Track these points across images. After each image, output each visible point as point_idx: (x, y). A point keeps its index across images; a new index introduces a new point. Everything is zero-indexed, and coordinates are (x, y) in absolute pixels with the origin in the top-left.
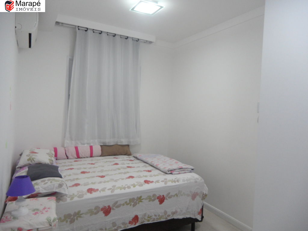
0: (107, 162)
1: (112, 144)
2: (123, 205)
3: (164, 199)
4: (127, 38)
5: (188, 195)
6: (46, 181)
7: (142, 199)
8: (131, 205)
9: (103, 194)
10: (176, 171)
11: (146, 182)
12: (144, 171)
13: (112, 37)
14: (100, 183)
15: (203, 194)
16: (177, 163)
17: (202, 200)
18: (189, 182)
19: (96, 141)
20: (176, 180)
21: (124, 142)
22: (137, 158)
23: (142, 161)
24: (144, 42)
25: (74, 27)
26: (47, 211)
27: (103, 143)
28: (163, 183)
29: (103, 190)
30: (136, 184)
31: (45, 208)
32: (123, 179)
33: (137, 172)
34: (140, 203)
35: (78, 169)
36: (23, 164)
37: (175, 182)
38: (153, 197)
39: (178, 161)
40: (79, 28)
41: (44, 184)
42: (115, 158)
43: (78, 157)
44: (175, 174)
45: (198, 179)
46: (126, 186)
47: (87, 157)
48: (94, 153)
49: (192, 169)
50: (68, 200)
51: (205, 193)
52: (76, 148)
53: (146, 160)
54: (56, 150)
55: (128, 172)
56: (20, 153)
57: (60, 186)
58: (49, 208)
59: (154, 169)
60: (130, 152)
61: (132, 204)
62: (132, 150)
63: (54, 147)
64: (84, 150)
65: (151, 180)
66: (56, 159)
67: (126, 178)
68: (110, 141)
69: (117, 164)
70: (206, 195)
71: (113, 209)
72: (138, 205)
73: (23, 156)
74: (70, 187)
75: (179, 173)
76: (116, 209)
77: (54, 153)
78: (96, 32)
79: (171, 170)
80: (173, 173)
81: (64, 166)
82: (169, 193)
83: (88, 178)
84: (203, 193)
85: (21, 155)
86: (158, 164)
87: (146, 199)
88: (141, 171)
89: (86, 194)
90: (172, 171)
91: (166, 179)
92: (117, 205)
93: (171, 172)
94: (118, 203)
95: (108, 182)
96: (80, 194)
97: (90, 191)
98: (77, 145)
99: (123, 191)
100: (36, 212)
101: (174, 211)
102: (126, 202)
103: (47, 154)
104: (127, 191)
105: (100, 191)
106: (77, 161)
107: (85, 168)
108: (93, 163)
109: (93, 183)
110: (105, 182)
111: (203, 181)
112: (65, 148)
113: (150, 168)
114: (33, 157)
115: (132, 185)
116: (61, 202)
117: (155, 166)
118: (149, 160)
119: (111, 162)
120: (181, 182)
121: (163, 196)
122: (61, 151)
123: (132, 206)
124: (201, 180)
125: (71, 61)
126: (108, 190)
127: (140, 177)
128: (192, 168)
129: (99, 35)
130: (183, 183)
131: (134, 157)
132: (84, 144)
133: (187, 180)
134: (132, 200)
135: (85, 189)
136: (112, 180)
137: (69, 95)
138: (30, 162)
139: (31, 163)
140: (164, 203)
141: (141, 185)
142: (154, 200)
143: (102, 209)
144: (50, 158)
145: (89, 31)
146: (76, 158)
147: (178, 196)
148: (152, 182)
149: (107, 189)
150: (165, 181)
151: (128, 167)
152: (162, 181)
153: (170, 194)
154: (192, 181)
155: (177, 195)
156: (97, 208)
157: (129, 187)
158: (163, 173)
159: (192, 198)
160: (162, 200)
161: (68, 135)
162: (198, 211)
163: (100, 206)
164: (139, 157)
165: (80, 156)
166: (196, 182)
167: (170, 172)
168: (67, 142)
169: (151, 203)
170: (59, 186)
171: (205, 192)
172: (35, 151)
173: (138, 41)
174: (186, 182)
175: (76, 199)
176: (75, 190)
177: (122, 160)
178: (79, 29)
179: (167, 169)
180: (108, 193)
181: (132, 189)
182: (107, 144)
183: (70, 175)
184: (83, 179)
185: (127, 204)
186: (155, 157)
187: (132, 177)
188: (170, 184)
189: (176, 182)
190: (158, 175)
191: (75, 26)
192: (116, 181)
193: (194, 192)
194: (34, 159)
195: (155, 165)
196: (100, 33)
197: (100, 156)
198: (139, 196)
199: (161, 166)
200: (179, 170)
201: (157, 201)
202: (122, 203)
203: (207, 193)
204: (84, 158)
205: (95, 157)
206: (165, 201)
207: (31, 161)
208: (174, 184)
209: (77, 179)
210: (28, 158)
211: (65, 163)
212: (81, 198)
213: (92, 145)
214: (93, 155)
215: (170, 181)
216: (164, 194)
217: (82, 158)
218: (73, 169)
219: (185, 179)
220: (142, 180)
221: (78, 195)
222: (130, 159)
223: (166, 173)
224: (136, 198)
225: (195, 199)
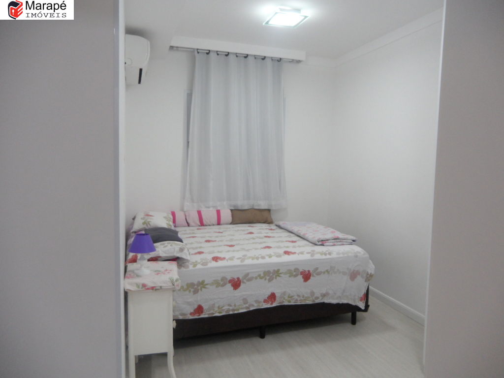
0: (238, 230)
1: (246, 208)
2: (256, 278)
3: (310, 276)
4: (264, 58)
5: (344, 273)
6: (166, 245)
7: (281, 273)
8: (265, 279)
9: (230, 263)
10: (329, 241)
11: (286, 253)
12: (286, 241)
13: (243, 58)
14: (229, 251)
15: (368, 274)
16: (334, 232)
17: (366, 281)
18: (346, 255)
19: (225, 203)
20: (327, 252)
21: (263, 205)
22: (279, 227)
23: (286, 230)
24: (290, 62)
25: (192, 50)
26: (169, 273)
27: (234, 206)
28: (309, 255)
29: (231, 259)
30: (273, 254)
31: (166, 270)
32: (256, 249)
33: (277, 242)
34: (278, 278)
35: (202, 237)
36: (138, 229)
37: (325, 254)
38: (295, 272)
39: (334, 230)
40: (199, 51)
41: (164, 247)
42: (250, 226)
43: (202, 224)
44: (328, 246)
45: (360, 253)
46: (260, 256)
47: (214, 225)
48: (223, 220)
49: (354, 241)
50: (191, 267)
51: (371, 274)
52: (199, 213)
53: (290, 229)
54: (173, 214)
55: (265, 242)
56: (133, 217)
57: (182, 250)
58: (171, 270)
59: (301, 239)
60: (272, 219)
61: (268, 278)
62: (274, 217)
63: (172, 211)
64: (209, 215)
65: (293, 251)
66: (175, 227)
67: (262, 248)
68: (243, 203)
69: (251, 233)
70: (371, 276)
71: (244, 282)
72: (274, 280)
73: (136, 220)
74: (192, 254)
75: (334, 245)
76: (247, 283)
77: (171, 217)
78: (221, 54)
79: (322, 241)
80: (325, 244)
81: (184, 234)
82: (317, 269)
83: (214, 247)
84: (368, 272)
85: (134, 219)
86: (307, 234)
87: (285, 273)
88: (282, 242)
89: (210, 262)
90: (324, 242)
91: (313, 251)
92: (248, 278)
93: (322, 243)
94: (250, 276)
95: (238, 251)
96: (204, 261)
97: (216, 259)
98: (200, 209)
99: (255, 262)
100: (158, 272)
101: (324, 292)
102: (259, 276)
103: (165, 217)
104: (261, 261)
105: (227, 260)
106: (200, 229)
107: (211, 237)
108: (221, 231)
109: (219, 252)
110: (234, 251)
111: (367, 255)
112: (184, 212)
113: (295, 238)
114: (149, 220)
115: (268, 255)
116: (183, 269)
117: (302, 236)
118: (295, 229)
119: (244, 230)
120: (334, 255)
121: (309, 271)
122: (180, 217)
123: (267, 281)
124: (364, 254)
125: (190, 96)
126: (238, 259)
127: (279, 247)
128: (354, 238)
129: (225, 57)
130: (338, 256)
131: (277, 225)
132: (209, 207)
133: (343, 253)
134: (267, 273)
135: (210, 257)
136: (243, 249)
137: (188, 142)
138: (145, 226)
139: (147, 228)
140: (309, 281)
141: (279, 256)
142: (296, 276)
143: (230, 281)
144: (167, 222)
145: (211, 54)
146: (199, 226)
147: (330, 273)
148: (294, 253)
149: (236, 258)
150: (312, 253)
151: (266, 237)
152: (308, 253)
153: (319, 270)
154: (350, 254)
155: (327, 271)
156: (223, 279)
157: (263, 258)
158: (311, 244)
159: (350, 278)
160: (307, 276)
161: (188, 195)
162: (360, 296)
163: (227, 277)
164: (282, 226)
165: (205, 223)
166: (356, 256)
167: (320, 243)
168: (187, 205)
169: (292, 279)
170: (180, 250)
171: (370, 272)
172: (150, 214)
173: (280, 61)
174: (341, 256)
175: (199, 266)
176: (198, 258)
177: (259, 229)
178: (198, 53)
179: (316, 239)
180: (237, 262)
181: (268, 260)
182: (240, 208)
183: (192, 243)
184: (207, 248)
185: (261, 278)
186: (305, 226)
187: (269, 247)
188: (318, 256)
189: (328, 255)
190: (303, 246)
191: (194, 49)
192: (248, 250)
193: (354, 270)
194: (150, 223)
195: (301, 234)
196: (227, 55)
197: (230, 224)
198: (276, 269)
199: (310, 236)
200: (333, 241)
201: (300, 278)
202: (254, 276)
203: (373, 272)
204: (210, 225)
205: (224, 224)
206: (311, 278)
207: (147, 225)
208: (324, 257)
209: (200, 247)
210: (143, 221)
211: (185, 231)
212: (205, 265)
213: (219, 208)
214: (222, 222)
215: (318, 253)
216: (310, 269)
217: (206, 226)
218: (195, 237)
219: (341, 252)
220: (281, 251)
221: (201, 263)
222: (270, 228)
223: (316, 245)
224: (272, 271)
225: (356, 280)
